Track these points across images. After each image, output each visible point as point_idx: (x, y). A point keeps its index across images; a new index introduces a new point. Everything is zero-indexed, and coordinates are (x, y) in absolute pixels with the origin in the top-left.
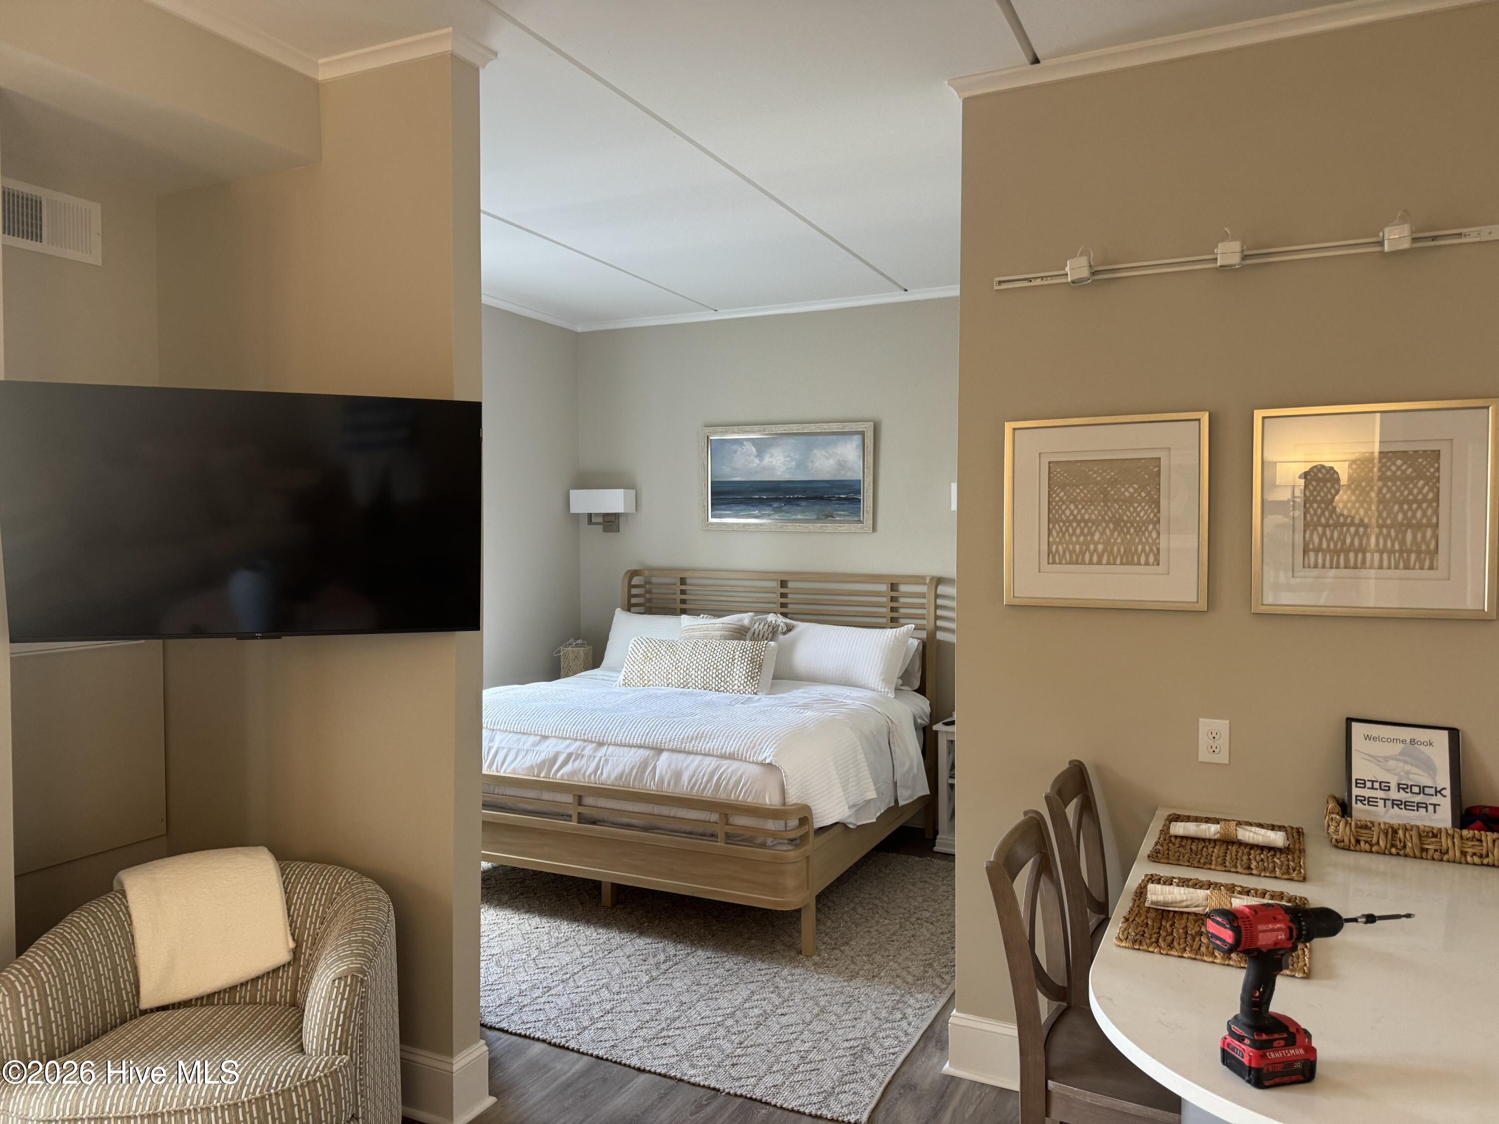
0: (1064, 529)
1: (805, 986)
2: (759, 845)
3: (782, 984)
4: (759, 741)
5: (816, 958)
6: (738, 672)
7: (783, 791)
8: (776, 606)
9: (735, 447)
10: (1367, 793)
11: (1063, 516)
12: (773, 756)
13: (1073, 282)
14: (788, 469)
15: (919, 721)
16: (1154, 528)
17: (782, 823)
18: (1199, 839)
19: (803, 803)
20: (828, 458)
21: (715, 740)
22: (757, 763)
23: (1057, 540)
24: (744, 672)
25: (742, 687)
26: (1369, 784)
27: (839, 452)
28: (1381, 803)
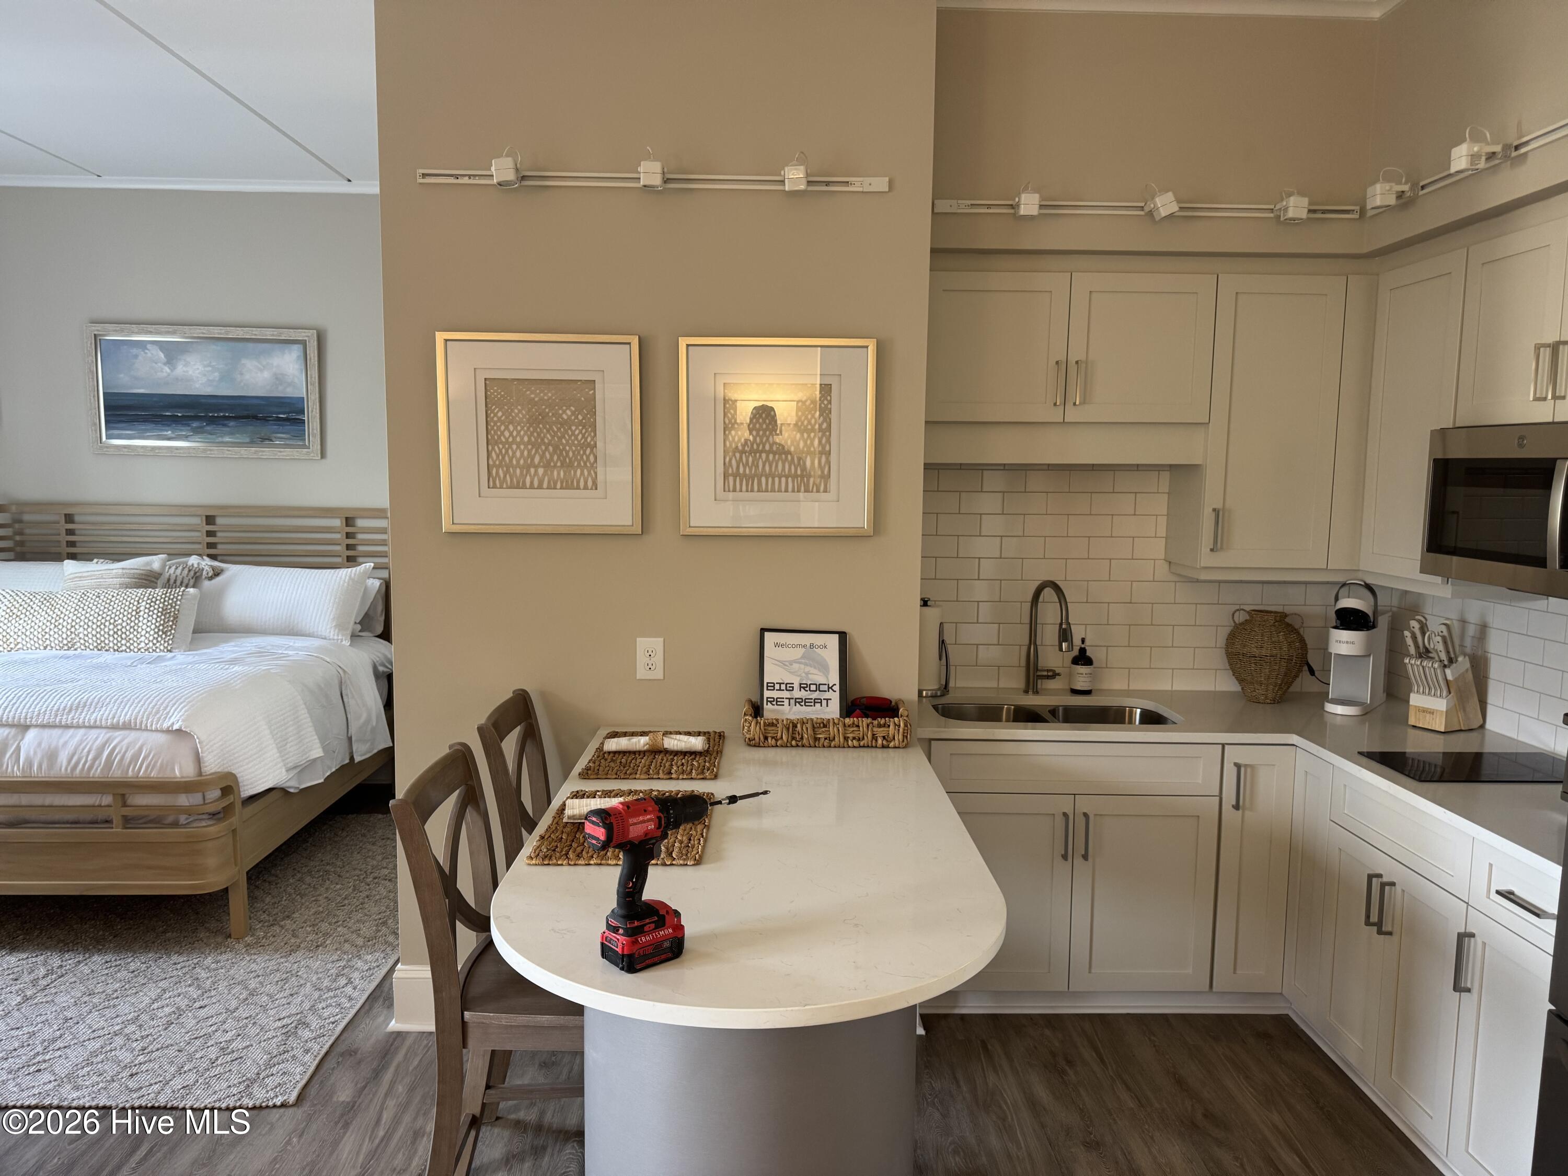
0: (504, 451)
1: (232, 972)
2: (168, 824)
3: (203, 975)
4: (164, 705)
5: (249, 939)
6: (144, 627)
7: (198, 760)
8: (201, 547)
9: (135, 351)
10: (775, 694)
11: (502, 438)
12: (183, 721)
13: (500, 184)
14: (208, 380)
15: (381, 669)
16: (592, 451)
17: (199, 795)
18: (630, 752)
19: (226, 770)
20: (261, 371)
21: (104, 708)
22: (162, 731)
23: (497, 463)
24: (153, 627)
25: (151, 644)
26: (777, 687)
27: (275, 364)
28: (786, 702)
